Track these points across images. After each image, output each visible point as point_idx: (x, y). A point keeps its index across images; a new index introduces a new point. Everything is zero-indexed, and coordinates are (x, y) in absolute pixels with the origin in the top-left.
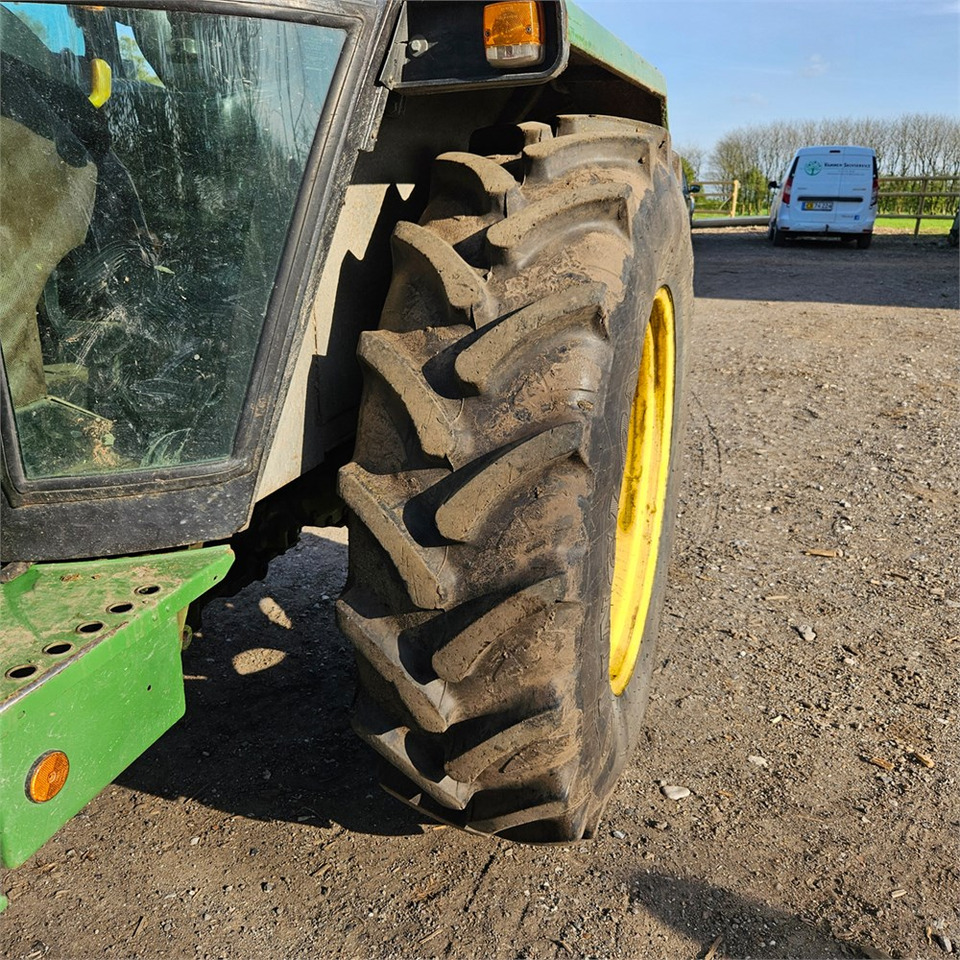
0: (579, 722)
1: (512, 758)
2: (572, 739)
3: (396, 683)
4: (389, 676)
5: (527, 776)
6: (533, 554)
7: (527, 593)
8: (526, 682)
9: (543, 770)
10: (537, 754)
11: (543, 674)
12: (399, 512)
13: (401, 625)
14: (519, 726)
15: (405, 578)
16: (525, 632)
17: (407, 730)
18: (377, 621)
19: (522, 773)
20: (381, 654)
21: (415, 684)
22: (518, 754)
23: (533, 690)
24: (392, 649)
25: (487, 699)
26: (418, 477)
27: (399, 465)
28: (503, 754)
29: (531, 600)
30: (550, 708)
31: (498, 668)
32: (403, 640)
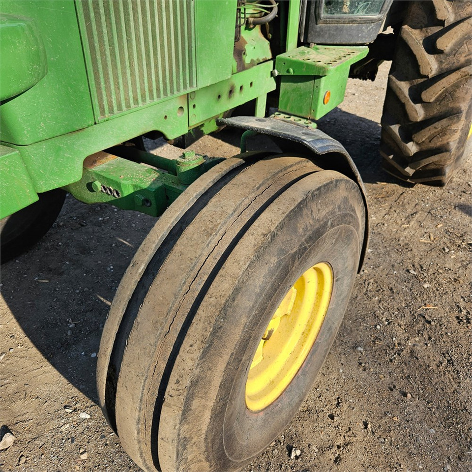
0: (463, 125)
1: (436, 136)
2: (459, 130)
3: (406, 103)
4: (403, 101)
5: (438, 144)
6: (467, 58)
7: (463, 69)
8: (451, 105)
9: (445, 142)
10: (446, 134)
11: (458, 102)
12: (421, 42)
13: (411, 84)
14: (446, 119)
15: (420, 64)
16: (456, 86)
17: (399, 125)
18: (402, 82)
19: (437, 143)
20: (403, 93)
21: (412, 104)
22: (439, 134)
23: (453, 108)
24: (406, 91)
25: (435, 111)
26: (430, 30)
27: (424, 26)
28: (437, 130)
29: (464, 72)
30: (459, 113)
31: (443, 99)
32: (410, 89)
